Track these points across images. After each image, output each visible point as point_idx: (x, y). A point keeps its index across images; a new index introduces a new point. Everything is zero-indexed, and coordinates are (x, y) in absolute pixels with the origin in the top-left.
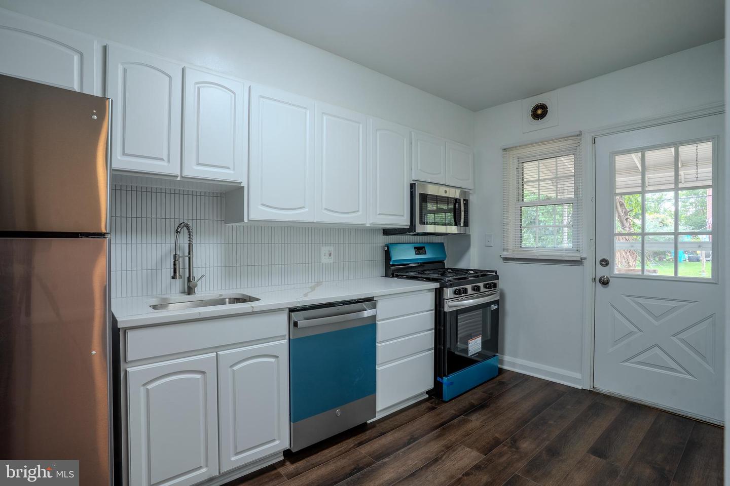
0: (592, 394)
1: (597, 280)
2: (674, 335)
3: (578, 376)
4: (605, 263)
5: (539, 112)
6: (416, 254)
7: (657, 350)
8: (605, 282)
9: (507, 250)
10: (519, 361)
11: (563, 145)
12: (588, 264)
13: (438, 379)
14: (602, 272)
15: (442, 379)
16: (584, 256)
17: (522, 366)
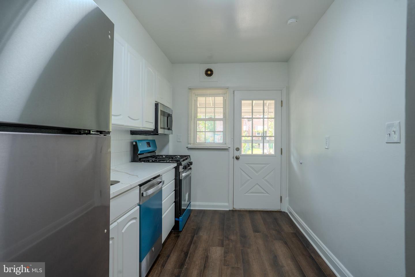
0: (233, 211)
1: (235, 158)
2: (263, 179)
3: (227, 204)
4: (238, 149)
5: (209, 73)
6: (148, 147)
7: (257, 186)
8: (237, 158)
9: (190, 144)
10: (197, 203)
11: (221, 91)
12: (231, 150)
13: (177, 219)
14: (237, 154)
15: (179, 218)
16: (229, 146)
17: (199, 206)
